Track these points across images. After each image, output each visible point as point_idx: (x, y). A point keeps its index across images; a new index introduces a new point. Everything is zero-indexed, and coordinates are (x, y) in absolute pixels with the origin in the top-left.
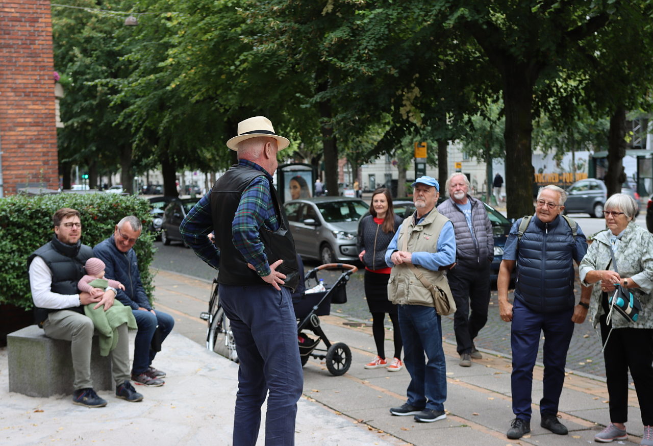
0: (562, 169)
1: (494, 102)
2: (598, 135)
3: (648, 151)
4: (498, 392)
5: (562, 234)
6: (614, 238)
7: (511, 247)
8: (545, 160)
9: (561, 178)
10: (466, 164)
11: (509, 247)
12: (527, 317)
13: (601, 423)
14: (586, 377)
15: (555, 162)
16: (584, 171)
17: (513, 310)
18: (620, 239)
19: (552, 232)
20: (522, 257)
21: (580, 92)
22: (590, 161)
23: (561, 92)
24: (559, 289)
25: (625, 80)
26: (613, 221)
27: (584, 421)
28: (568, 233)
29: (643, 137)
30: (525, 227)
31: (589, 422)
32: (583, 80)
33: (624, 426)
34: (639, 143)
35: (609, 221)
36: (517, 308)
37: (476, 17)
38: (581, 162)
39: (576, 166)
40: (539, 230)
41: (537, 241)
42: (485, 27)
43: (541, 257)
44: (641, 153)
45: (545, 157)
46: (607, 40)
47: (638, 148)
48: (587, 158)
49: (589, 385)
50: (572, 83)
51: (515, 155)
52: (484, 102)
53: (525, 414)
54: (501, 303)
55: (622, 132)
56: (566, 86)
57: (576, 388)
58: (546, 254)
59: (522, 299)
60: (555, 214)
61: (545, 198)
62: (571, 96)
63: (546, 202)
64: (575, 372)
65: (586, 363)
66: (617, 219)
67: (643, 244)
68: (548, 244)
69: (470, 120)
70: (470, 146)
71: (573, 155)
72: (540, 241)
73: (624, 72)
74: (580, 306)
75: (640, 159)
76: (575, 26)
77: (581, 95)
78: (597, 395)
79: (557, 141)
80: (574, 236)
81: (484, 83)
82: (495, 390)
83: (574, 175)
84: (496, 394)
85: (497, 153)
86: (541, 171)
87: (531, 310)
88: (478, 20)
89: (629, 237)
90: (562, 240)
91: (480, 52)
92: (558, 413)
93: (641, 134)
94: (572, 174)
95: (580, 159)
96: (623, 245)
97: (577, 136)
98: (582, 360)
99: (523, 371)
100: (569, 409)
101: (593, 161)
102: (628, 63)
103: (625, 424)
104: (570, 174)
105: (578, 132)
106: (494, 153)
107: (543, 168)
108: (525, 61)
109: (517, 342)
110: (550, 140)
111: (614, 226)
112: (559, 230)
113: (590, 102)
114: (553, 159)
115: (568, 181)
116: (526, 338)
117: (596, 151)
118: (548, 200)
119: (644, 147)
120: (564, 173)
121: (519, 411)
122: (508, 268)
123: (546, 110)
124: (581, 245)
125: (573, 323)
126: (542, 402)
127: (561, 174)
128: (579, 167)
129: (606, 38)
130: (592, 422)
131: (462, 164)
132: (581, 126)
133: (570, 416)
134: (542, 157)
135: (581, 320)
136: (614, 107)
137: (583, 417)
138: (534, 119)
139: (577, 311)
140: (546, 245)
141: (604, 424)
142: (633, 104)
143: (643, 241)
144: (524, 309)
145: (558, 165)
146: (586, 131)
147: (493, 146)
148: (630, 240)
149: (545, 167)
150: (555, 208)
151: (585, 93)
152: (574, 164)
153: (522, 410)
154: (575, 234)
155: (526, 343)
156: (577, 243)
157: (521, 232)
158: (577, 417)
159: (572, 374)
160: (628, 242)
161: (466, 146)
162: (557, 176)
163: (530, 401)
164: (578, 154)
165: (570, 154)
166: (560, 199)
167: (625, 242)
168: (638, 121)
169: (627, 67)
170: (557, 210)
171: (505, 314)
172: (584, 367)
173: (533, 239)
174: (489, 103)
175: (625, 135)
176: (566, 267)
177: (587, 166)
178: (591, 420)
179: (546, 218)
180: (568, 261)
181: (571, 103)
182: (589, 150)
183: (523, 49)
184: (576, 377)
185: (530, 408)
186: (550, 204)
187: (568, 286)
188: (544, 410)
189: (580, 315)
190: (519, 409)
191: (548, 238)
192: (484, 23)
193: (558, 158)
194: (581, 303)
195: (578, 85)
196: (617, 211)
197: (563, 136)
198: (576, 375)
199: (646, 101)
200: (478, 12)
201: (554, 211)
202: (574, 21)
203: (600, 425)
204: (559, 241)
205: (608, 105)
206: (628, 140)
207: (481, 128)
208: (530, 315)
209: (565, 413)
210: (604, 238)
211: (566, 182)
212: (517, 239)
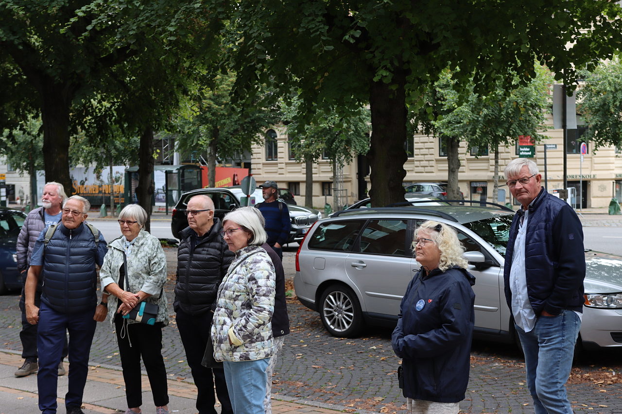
0: (102, 181)
1: (35, 117)
2: (133, 151)
3: (175, 166)
4: (27, 391)
5: (85, 240)
6: (128, 243)
7: (37, 254)
8: (87, 173)
9: (101, 189)
10: (10, 175)
11: (36, 253)
12: (52, 318)
13: (120, 409)
14: (112, 369)
15: (95, 175)
16: (121, 184)
17: (39, 314)
18: (133, 245)
19: (76, 238)
20: (47, 262)
21: (113, 114)
22: (125, 174)
23: (96, 112)
24: (82, 290)
25: (152, 104)
26: (128, 229)
27: (106, 409)
28: (91, 240)
29: (171, 155)
30: (51, 235)
31: (110, 410)
32: (115, 102)
33: (140, 410)
34: (167, 159)
35: (124, 229)
36: (42, 310)
37: (12, 38)
38: (118, 175)
39: (114, 179)
40: (64, 237)
41: (62, 247)
42: (21, 47)
43: (65, 262)
44: (169, 168)
45: (86, 170)
46: (135, 68)
47: (166, 164)
48: (124, 172)
49: (113, 376)
50: (106, 104)
51: (54, 168)
52: (25, 118)
53: (50, 409)
54: (28, 306)
55: (150, 150)
56: (100, 107)
57: (101, 380)
58: (70, 258)
59: (48, 302)
60: (79, 221)
61: (70, 207)
62: (105, 116)
63: (71, 210)
64: (102, 365)
65: (113, 357)
66: (131, 227)
67: (153, 249)
68: (72, 250)
69: (11, 133)
70: (14, 159)
71: (111, 169)
72: (65, 247)
73: (151, 97)
74: (101, 305)
75: (168, 173)
76: (107, 54)
77: (114, 116)
78: (119, 384)
79: (97, 155)
80: (96, 243)
81: (23, 99)
82: (25, 390)
83: (112, 187)
84: (26, 393)
85: (41, 166)
86: (82, 183)
87: (56, 312)
88: (13, 41)
89: (141, 242)
90: (84, 246)
91: (18, 70)
92: (83, 405)
93: (169, 151)
94: (110, 186)
95: (117, 173)
96: (136, 249)
97: (113, 152)
98: (109, 354)
99: (48, 369)
100: (94, 400)
101: (129, 174)
102: (154, 90)
103: (140, 407)
104: (108, 185)
105: (115, 148)
106: (38, 165)
107: (84, 180)
108: (62, 81)
109: (43, 343)
110: (90, 154)
111: (129, 233)
112: (82, 237)
113: (123, 123)
114: (94, 173)
115: (107, 192)
116: (51, 338)
117: (131, 165)
118: (72, 208)
119: (172, 164)
120: (103, 185)
121: (45, 407)
122: (35, 273)
123: (83, 128)
124: (103, 250)
125: (95, 322)
126: (67, 396)
127: (100, 186)
128: (117, 180)
129: (135, 66)
130: (114, 409)
131: (7, 175)
132: (117, 143)
133: (94, 406)
134: (84, 171)
135: (102, 318)
136: (143, 127)
137: (106, 406)
138: (72, 135)
139: (99, 311)
140: (70, 251)
141: (123, 410)
142: (159, 125)
143: (154, 247)
144: (49, 311)
145: (98, 177)
146: (122, 148)
147: (37, 159)
148: (142, 244)
149: (86, 180)
150: (79, 216)
151: (117, 114)
152: (111, 177)
153: (48, 405)
154: (97, 241)
155: (52, 343)
156: (99, 249)
157: (47, 239)
158: (100, 406)
159: (100, 367)
160: (140, 247)
161: (10, 158)
162: (97, 187)
163: (55, 396)
164: (116, 168)
165: (109, 167)
166: (84, 208)
167: (137, 247)
168: (167, 140)
169: (154, 93)
170: (81, 217)
171: (31, 317)
172: (111, 359)
173: (58, 245)
174: (29, 118)
175: (153, 153)
176: (89, 270)
177: (123, 178)
178: (112, 408)
179: (71, 224)
180: (91, 265)
181: (105, 122)
182: (125, 165)
183: (59, 71)
184: (103, 369)
185: (56, 403)
186: (74, 212)
187: (91, 288)
188: (69, 403)
189: (100, 314)
190: (44, 405)
191: (72, 244)
192: (19, 44)
193: (98, 172)
194: (102, 303)
195: (111, 107)
196: (131, 220)
197: (101, 151)
198: (103, 368)
199: (170, 123)
200: (14, 33)
201: (78, 218)
202: (107, 48)
203: (120, 411)
204: (82, 247)
205: (137, 125)
206: (155, 156)
207: (24, 142)
208: (55, 317)
209: (89, 404)
210: (119, 245)
211: (105, 193)
212: (43, 245)
